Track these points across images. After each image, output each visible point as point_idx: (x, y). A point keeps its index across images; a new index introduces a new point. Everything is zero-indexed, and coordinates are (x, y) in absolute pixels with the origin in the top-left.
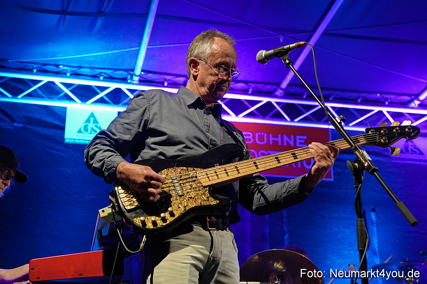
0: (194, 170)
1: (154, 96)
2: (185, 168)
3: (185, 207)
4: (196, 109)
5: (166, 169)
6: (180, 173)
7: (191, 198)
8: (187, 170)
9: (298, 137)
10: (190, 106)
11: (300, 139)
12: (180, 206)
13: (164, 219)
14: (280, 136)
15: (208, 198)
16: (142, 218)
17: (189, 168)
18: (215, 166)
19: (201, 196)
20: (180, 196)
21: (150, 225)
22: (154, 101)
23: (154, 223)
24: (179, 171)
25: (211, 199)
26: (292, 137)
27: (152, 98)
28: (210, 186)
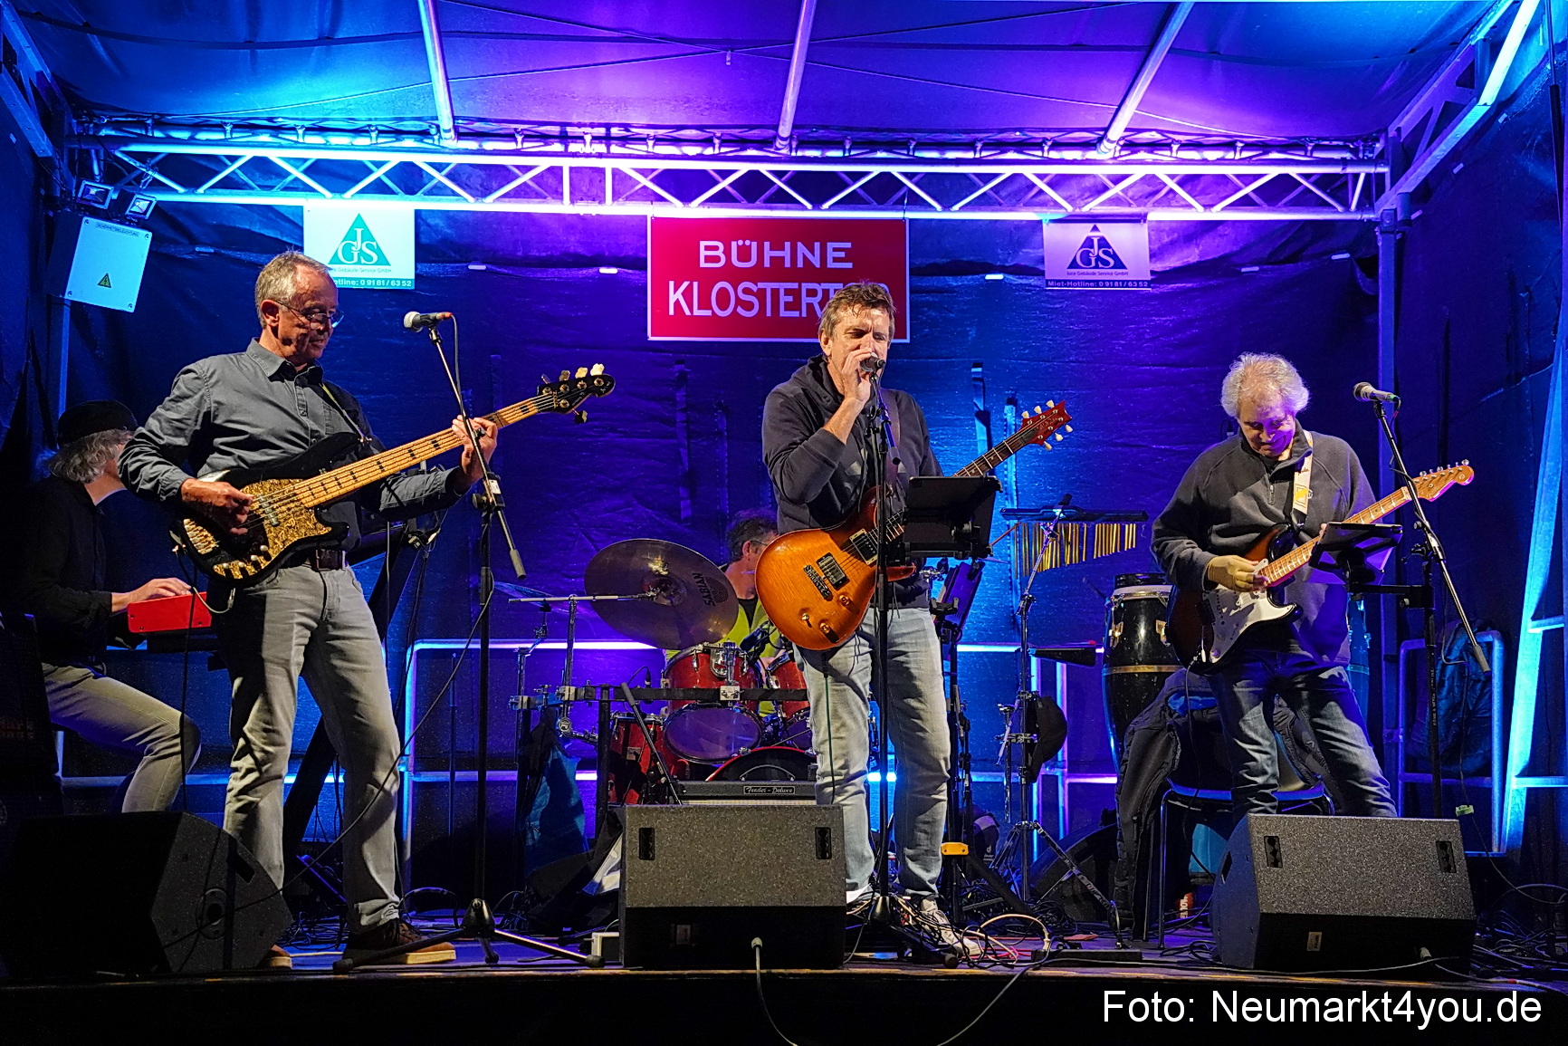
0: (290, 482)
1: (213, 373)
2: (276, 481)
3: (283, 542)
4: (283, 382)
5: (248, 484)
6: (270, 490)
7: (290, 527)
8: (280, 484)
9: (830, 245)
10: (272, 378)
11: (835, 250)
12: (276, 541)
13: (256, 564)
14: (787, 245)
15: (315, 524)
16: (225, 565)
17: (283, 481)
18: (319, 474)
19: (305, 522)
20: (276, 526)
21: (238, 575)
22: (213, 380)
23: (243, 570)
24: (268, 486)
25: (319, 525)
26: (817, 245)
27: (211, 377)
28: (315, 507)
